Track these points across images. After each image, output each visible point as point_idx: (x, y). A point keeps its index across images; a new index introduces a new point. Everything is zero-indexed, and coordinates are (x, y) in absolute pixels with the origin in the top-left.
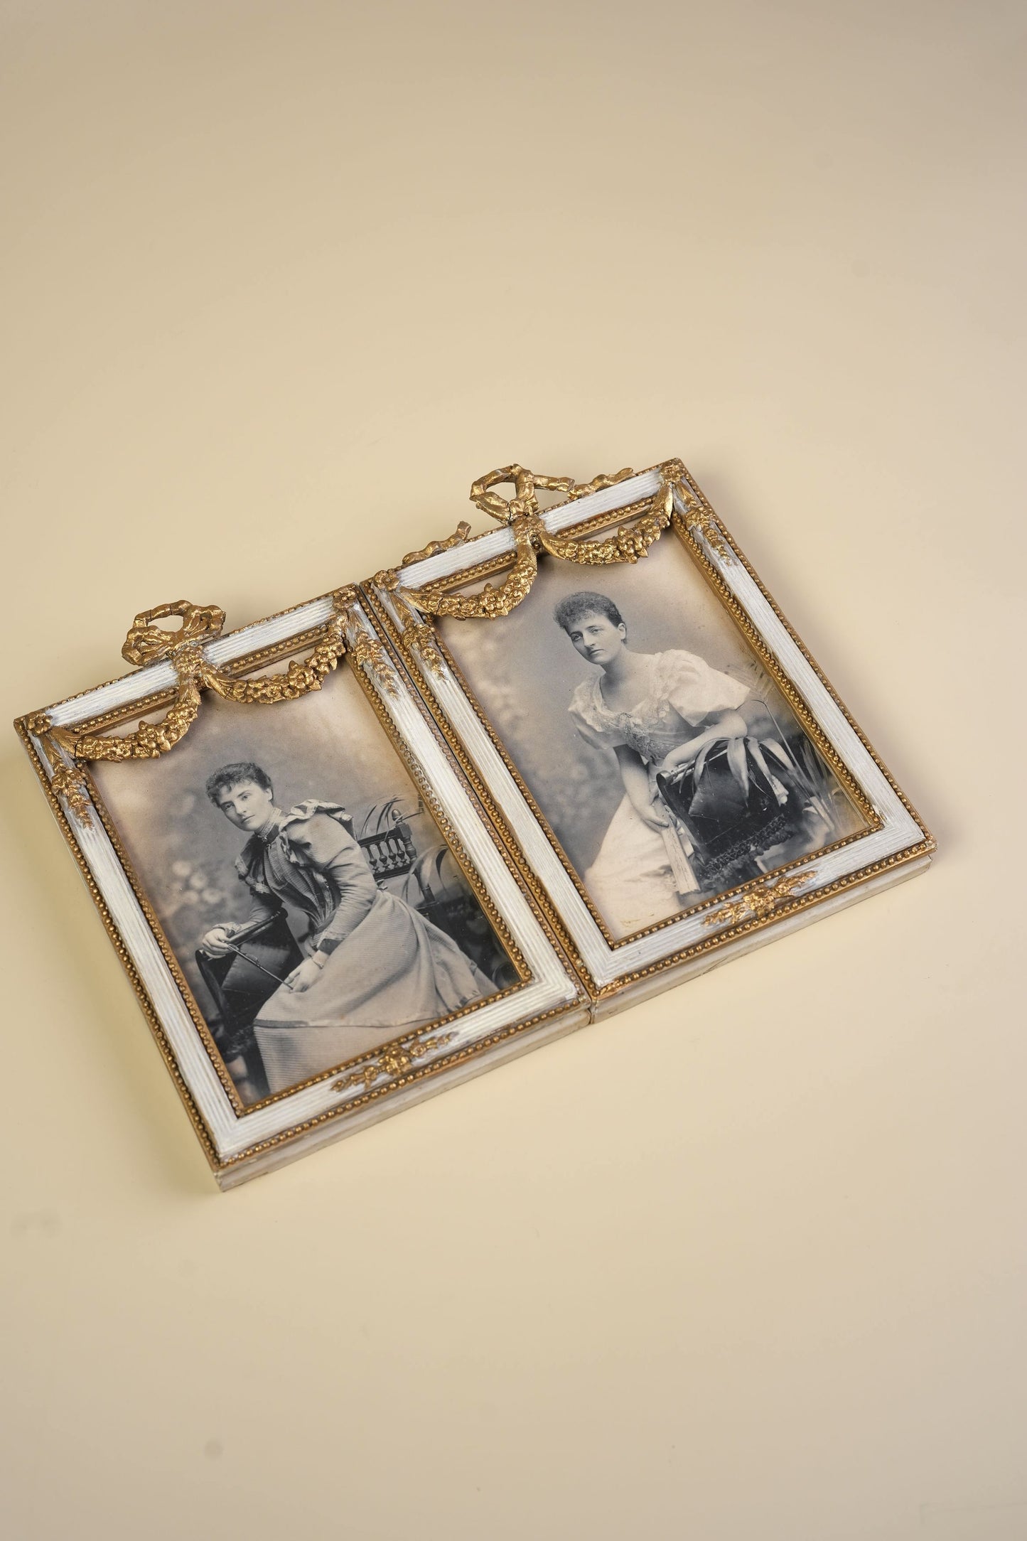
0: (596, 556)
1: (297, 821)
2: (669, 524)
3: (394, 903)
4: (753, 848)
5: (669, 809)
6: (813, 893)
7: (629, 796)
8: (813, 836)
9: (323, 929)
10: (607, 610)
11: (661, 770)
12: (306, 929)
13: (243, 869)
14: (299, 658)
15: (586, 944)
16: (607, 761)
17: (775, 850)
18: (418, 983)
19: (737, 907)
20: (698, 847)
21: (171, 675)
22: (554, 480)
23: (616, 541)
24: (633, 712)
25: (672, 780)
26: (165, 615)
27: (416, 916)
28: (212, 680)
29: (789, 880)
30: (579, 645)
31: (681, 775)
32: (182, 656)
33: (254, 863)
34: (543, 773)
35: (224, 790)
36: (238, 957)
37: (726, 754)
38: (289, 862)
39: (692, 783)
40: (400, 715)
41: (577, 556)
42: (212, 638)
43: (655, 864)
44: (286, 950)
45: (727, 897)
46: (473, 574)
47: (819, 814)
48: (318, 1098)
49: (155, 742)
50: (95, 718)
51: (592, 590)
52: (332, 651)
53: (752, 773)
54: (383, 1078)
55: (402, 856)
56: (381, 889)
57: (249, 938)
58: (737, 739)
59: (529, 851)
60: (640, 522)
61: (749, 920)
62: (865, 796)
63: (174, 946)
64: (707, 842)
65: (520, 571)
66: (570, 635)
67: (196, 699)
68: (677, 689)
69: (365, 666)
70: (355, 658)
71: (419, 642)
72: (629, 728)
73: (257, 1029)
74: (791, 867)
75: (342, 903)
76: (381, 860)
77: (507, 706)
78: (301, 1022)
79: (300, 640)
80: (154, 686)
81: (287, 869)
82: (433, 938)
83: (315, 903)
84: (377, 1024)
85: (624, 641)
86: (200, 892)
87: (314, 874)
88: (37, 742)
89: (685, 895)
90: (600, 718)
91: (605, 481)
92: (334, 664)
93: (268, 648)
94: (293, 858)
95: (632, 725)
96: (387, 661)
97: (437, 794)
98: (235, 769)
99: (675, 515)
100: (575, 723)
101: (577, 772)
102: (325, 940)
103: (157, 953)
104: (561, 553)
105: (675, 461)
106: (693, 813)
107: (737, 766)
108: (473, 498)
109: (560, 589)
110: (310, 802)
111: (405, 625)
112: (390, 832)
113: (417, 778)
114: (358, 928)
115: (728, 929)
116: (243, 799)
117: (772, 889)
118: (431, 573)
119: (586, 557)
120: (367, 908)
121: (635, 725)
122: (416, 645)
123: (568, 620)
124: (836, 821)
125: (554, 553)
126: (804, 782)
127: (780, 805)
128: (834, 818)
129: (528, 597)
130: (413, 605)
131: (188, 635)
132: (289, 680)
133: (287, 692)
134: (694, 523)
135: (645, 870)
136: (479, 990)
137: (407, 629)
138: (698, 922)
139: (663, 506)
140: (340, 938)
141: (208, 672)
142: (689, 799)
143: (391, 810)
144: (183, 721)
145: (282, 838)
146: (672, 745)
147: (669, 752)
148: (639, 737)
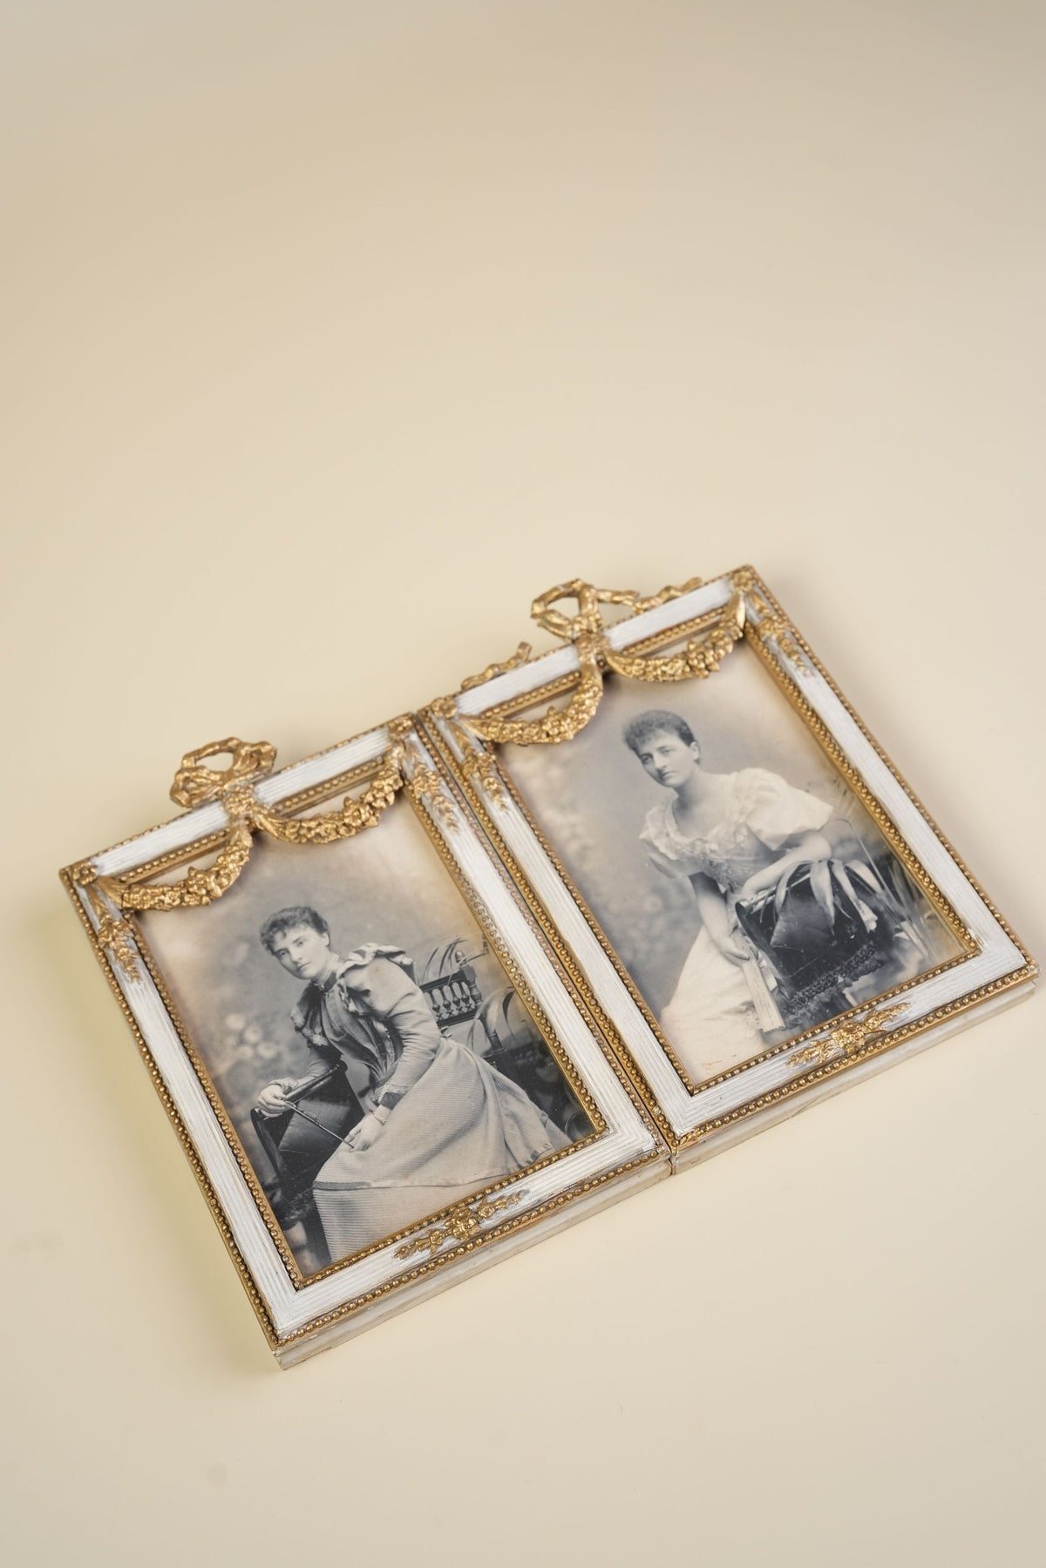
0: (664, 673)
1: (356, 967)
2: (741, 635)
3: (459, 1052)
4: (840, 980)
5: (749, 939)
6: (907, 1027)
7: (706, 927)
8: (906, 965)
9: (385, 1081)
10: (679, 729)
11: (740, 899)
12: (366, 1083)
13: (300, 1020)
14: (353, 794)
15: (663, 1090)
16: (682, 891)
17: (865, 980)
18: (486, 1138)
19: (824, 1045)
20: (782, 980)
21: (221, 817)
22: (618, 594)
23: (685, 656)
24: (709, 837)
25: (752, 909)
26: (214, 753)
27: (483, 1064)
28: (263, 820)
29: (880, 1014)
30: (650, 767)
31: (761, 904)
32: (231, 797)
33: (311, 1014)
34: (614, 907)
35: (278, 936)
36: (295, 1114)
37: (808, 879)
38: (348, 1011)
39: (774, 911)
40: (461, 850)
41: (645, 673)
42: (263, 776)
43: (737, 1001)
44: (346, 1105)
45: (814, 1034)
46: (535, 697)
47: (911, 941)
48: (382, 1266)
49: (206, 888)
50: (143, 866)
51: (662, 708)
52: (389, 785)
54: (449, 1242)
55: (466, 1001)
56: (445, 1037)
57: (307, 1094)
58: (820, 861)
59: (600, 990)
60: (710, 635)
61: (838, 1059)
62: (959, 919)
63: (228, 1105)
64: (791, 974)
65: (585, 692)
66: (640, 756)
67: (248, 841)
68: (754, 811)
69: (424, 799)
70: (413, 791)
71: (479, 771)
72: (705, 854)
73: (316, 1192)
74: (882, 999)
75: (404, 1054)
76: (445, 1006)
77: (574, 836)
78: (363, 1184)
79: (355, 774)
80: (203, 829)
81: (346, 1018)
82: (502, 1088)
83: (376, 1055)
84: (444, 1183)
85: (698, 761)
86: (255, 1046)
87: (374, 1023)
88: (83, 893)
89: (769, 1033)
90: (673, 844)
91: (673, 592)
92: (391, 798)
93: (322, 784)
94: (352, 1007)
95: (708, 852)
96: (447, 793)
97: (501, 933)
98: (289, 914)
99: (748, 625)
100: (647, 852)
101: (650, 904)
102: (387, 1093)
103: (210, 1114)
104: (628, 671)
105: (746, 568)
106: (775, 944)
107: (821, 891)
108: (534, 616)
109: (628, 708)
110: (369, 946)
111: (464, 755)
112: (454, 975)
113: (480, 917)
114: (422, 1081)
115: (816, 1069)
116: (298, 946)
117: (861, 1024)
118: (490, 698)
119: (655, 673)
120: (430, 1058)
121: (712, 851)
122: (477, 775)
123: (637, 741)
124: (930, 947)
125: (621, 671)
126: (895, 906)
127: (868, 931)
128: (927, 943)
129: (594, 720)
130: (473, 732)
131: (237, 774)
132: (344, 817)
133: (342, 830)
134: (768, 633)
135: (726, 1008)
136: (551, 1143)
137: (467, 758)
138: (782, 1062)
139: (735, 617)
140: (403, 1091)
141: (259, 812)
142: (771, 929)
143: (454, 951)
144: (233, 865)
145: (340, 986)
146: (750, 871)
147: (747, 878)
148: (715, 864)
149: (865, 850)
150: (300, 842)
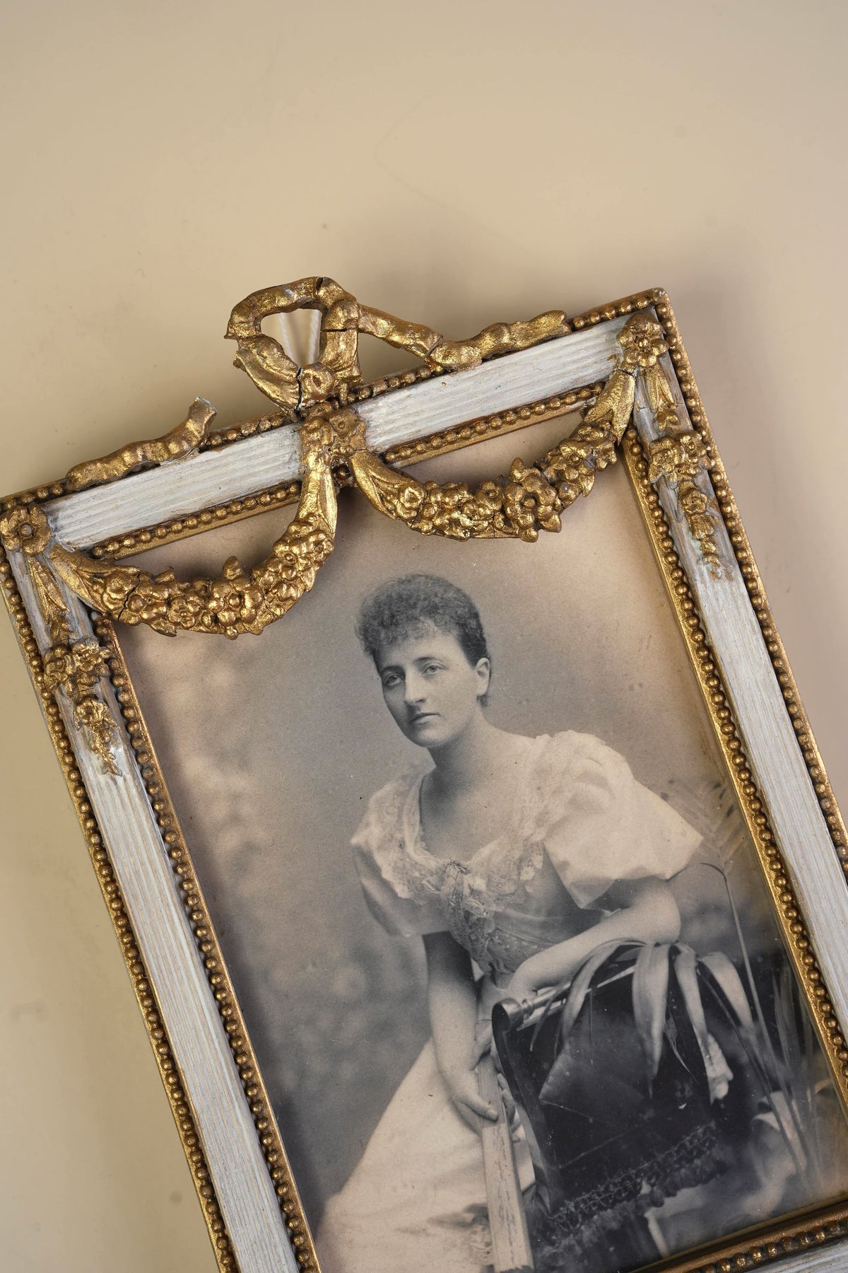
0: (456, 522)
2: (614, 460)
4: (645, 1189)
5: (504, 1081)
7: (435, 1045)
8: (764, 1180)
10: (462, 625)
11: (503, 997)
16: (406, 964)
17: (688, 1197)
20: (545, 1171)
22: (401, 327)
23: (502, 491)
24: (473, 861)
25: (521, 1021)
30: (395, 697)
31: (539, 1012)
34: (281, 976)
37: (630, 977)
39: (557, 1035)
41: (420, 517)
43: (457, 1201)
47: (781, 1132)
51: (441, 573)
53: (673, 1025)
58: (657, 945)
59: (221, 1178)
60: (559, 452)
64: (560, 1163)
65: (300, 539)
66: (381, 671)
68: (564, 820)
71: (74, 682)
72: (459, 895)
77: (236, 819)
85: (483, 700)
90: (408, 866)
91: (505, 337)
95: (467, 891)
99: (631, 434)
100: (358, 873)
101: (345, 980)
104: (390, 507)
106: (546, 1098)
107: (647, 1005)
108: (230, 340)
109: (377, 561)
111: (52, 638)
118: (119, 518)
119: (438, 522)
121: (473, 891)
122: (68, 689)
123: (383, 635)
124: (812, 1153)
125: (377, 500)
127: (712, 1100)
128: (809, 1142)
129: (307, 597)
130: (75, 588)
134: (665, 467)
135: (439, 1211)
137: (53, 649)
142: (545, 1066)
146: (533, 943)
147: (525, 958)
148: (474, 918)
149: (740, 934)
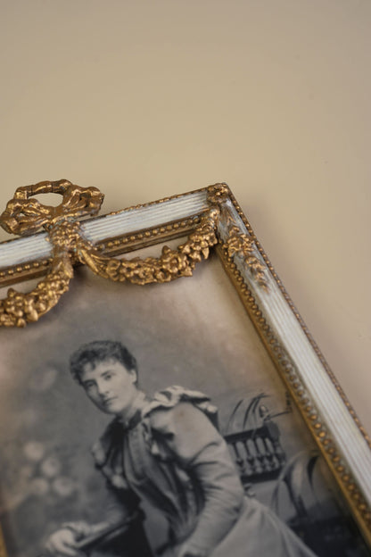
1: (161, 408)
3: (262, 514)
9: (184, 539)
12: (164, 539)
13: (100, 456)
14: (171, 244)
21: (46, 247)
26: (45, 191)
28: (86, 255)
32: (58, 230)
35: (88, 367)
38: (150, 453)
40: (271, 309)
42: (89, 217)
49: (23, 311)
52: (206, 240)
55: (270, 458)
56: (250, 496)
67: (69, 273)
69: (236, 258)
70: (226, 250)
76: (248, 461)
79: (173, 228)
80: (28, 255)
81: (147, 461)
83: (177, 506)
86: (51, 480)
87: (177, 470)
92: (206, 253)
93: (143, 231)
94: (155, 449)
97: (309, 393)
98: (101, 346)
102: (186, 554)
112: (258, 430)
114: (225, 543)
116: (106, 379)
120: (232, 518)
131: (66, 211)
132: (162, 263)
133: (159, 275)
140: (204, 554)
141: (83, 248)
143: (259, 404)
144: (53, 292)
145: (144, 425)
150: (118, 281)
